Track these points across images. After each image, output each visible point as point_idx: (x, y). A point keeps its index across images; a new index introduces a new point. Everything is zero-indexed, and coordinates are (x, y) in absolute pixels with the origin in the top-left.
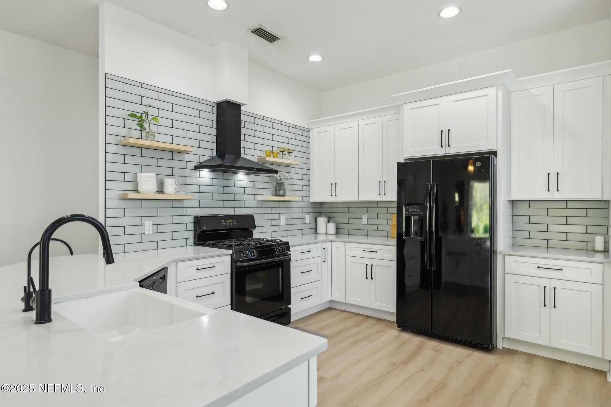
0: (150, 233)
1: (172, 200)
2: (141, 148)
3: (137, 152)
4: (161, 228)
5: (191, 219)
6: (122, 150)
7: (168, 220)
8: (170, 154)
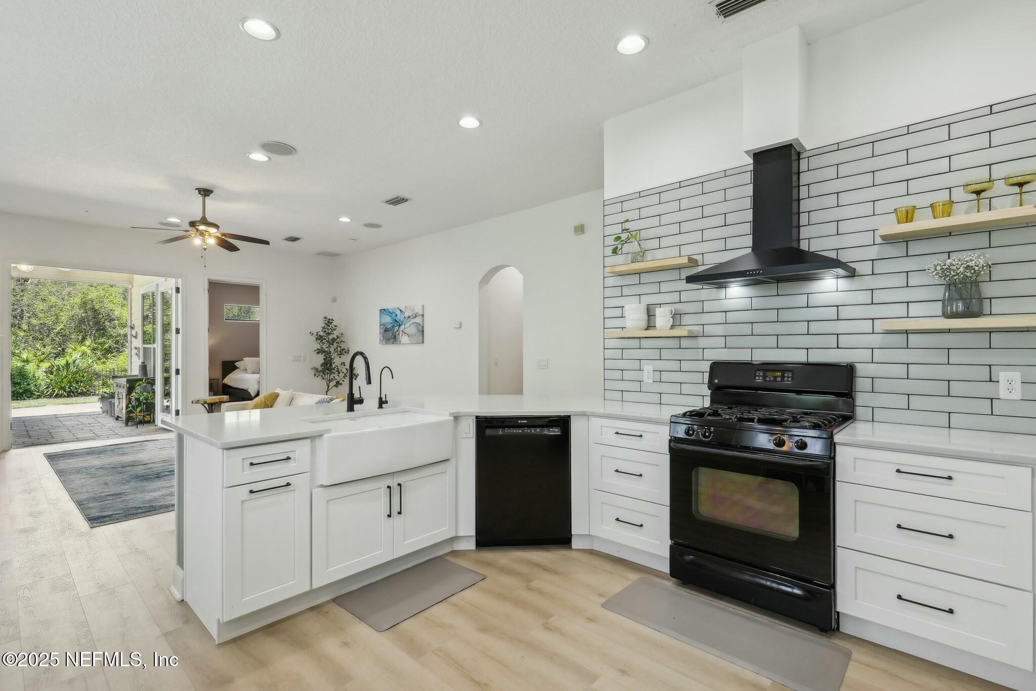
0: (651, 381)
1: (680, 337)
2: (639, 273)
3: (635, 279)
4: (665, 376)
5: (706, 367)
6: (620, 281)
7: (675, 365)
8: (677, 272)
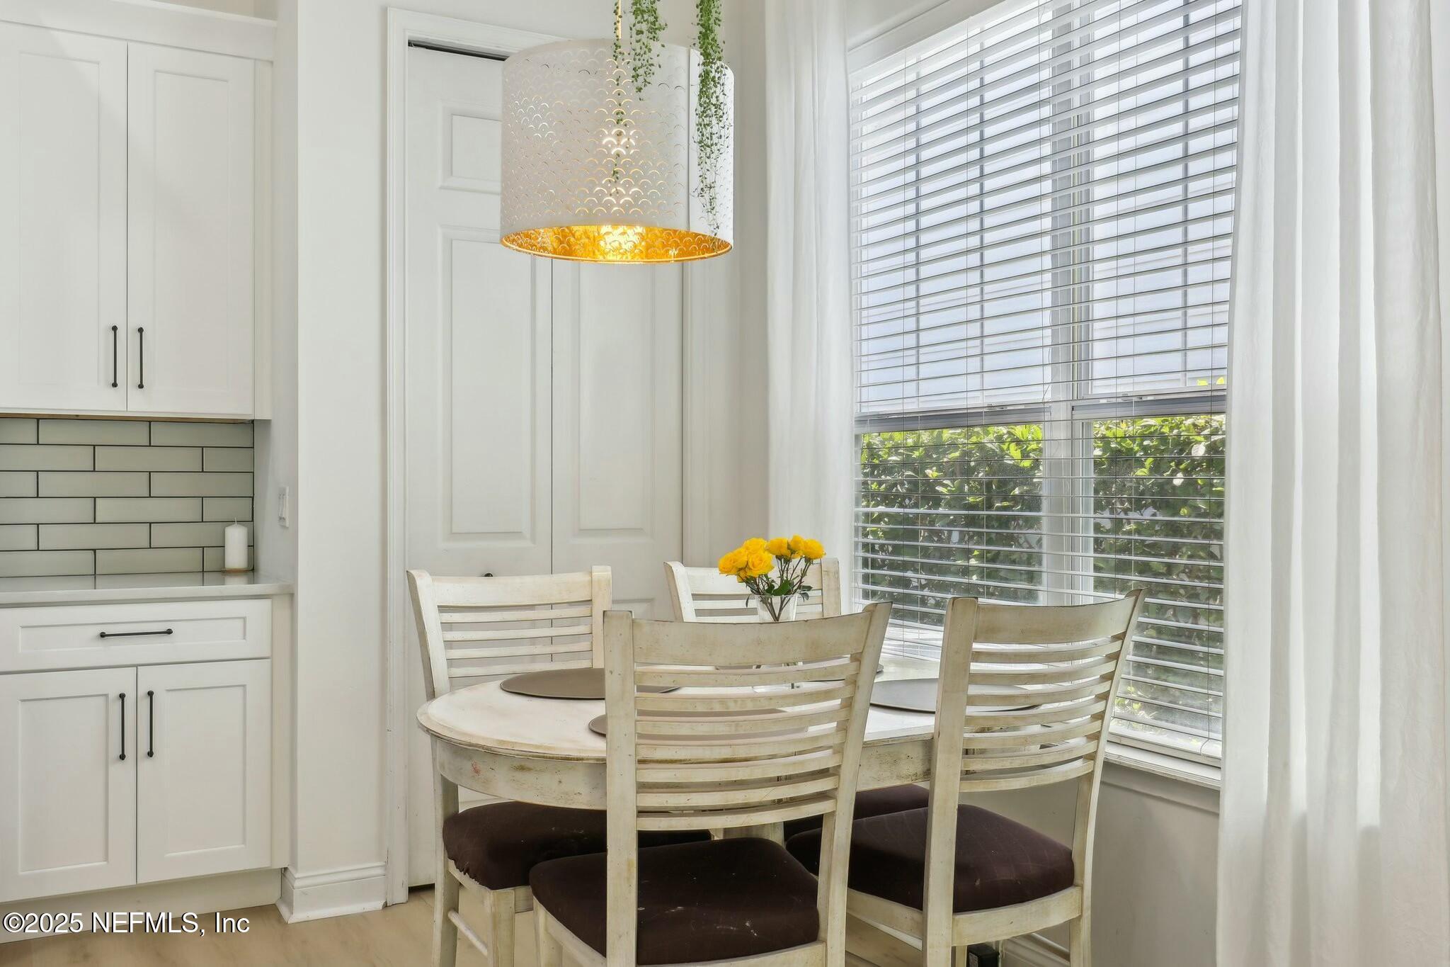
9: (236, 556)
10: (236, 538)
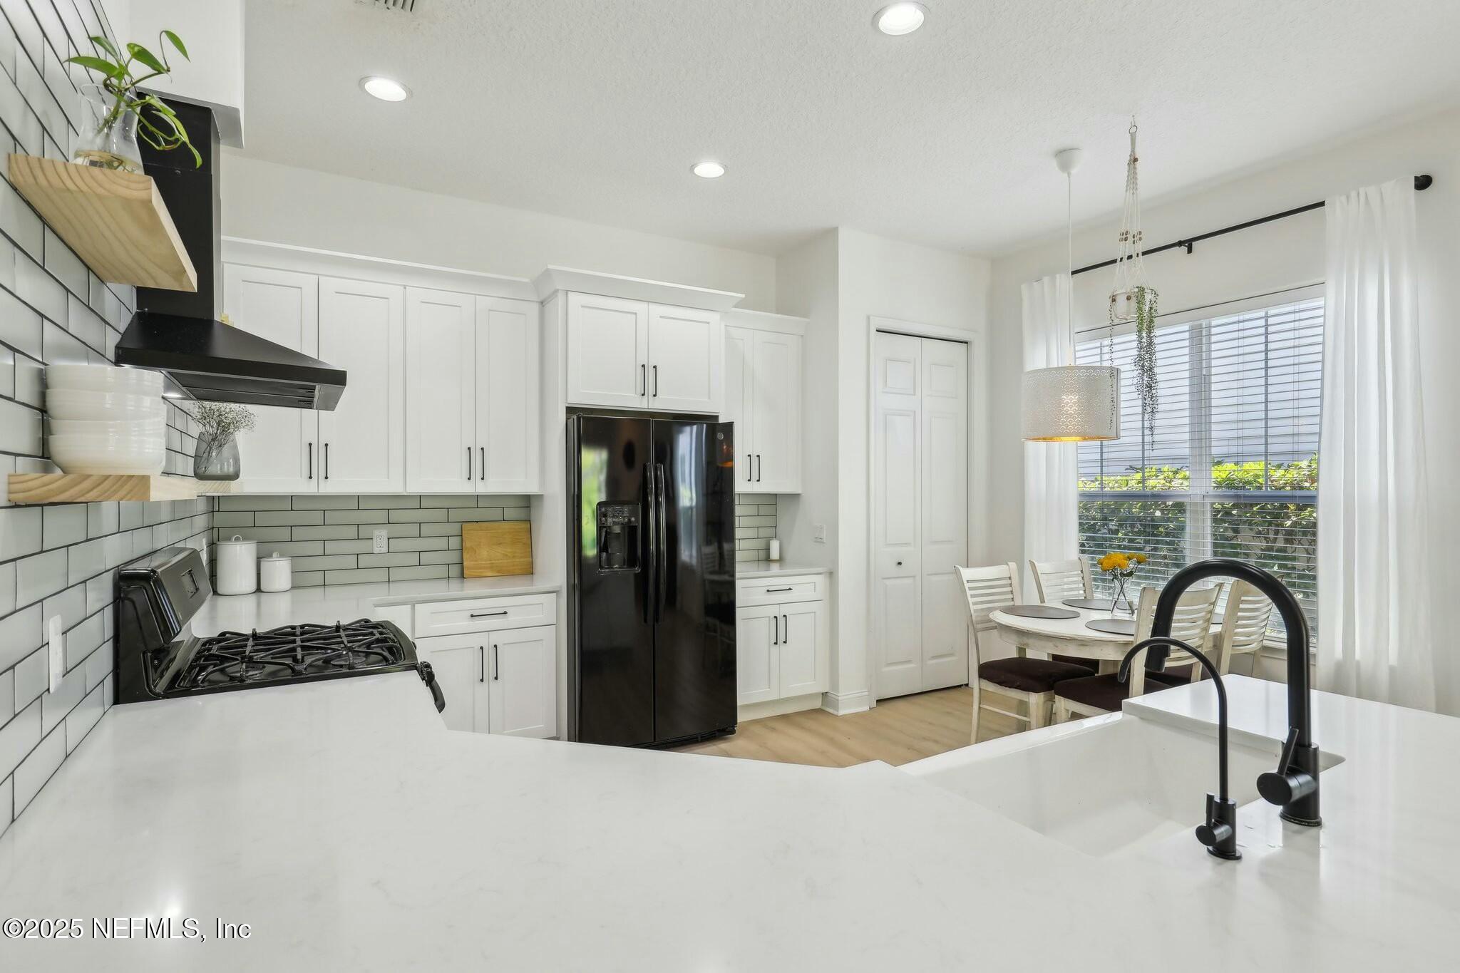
9: (775, 554)
10: (775, 546)
